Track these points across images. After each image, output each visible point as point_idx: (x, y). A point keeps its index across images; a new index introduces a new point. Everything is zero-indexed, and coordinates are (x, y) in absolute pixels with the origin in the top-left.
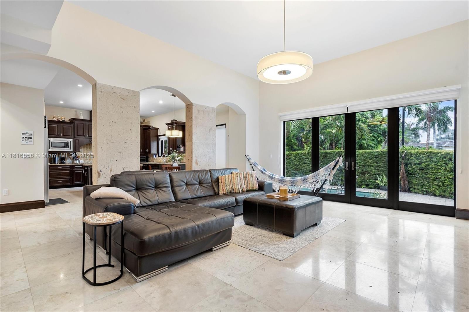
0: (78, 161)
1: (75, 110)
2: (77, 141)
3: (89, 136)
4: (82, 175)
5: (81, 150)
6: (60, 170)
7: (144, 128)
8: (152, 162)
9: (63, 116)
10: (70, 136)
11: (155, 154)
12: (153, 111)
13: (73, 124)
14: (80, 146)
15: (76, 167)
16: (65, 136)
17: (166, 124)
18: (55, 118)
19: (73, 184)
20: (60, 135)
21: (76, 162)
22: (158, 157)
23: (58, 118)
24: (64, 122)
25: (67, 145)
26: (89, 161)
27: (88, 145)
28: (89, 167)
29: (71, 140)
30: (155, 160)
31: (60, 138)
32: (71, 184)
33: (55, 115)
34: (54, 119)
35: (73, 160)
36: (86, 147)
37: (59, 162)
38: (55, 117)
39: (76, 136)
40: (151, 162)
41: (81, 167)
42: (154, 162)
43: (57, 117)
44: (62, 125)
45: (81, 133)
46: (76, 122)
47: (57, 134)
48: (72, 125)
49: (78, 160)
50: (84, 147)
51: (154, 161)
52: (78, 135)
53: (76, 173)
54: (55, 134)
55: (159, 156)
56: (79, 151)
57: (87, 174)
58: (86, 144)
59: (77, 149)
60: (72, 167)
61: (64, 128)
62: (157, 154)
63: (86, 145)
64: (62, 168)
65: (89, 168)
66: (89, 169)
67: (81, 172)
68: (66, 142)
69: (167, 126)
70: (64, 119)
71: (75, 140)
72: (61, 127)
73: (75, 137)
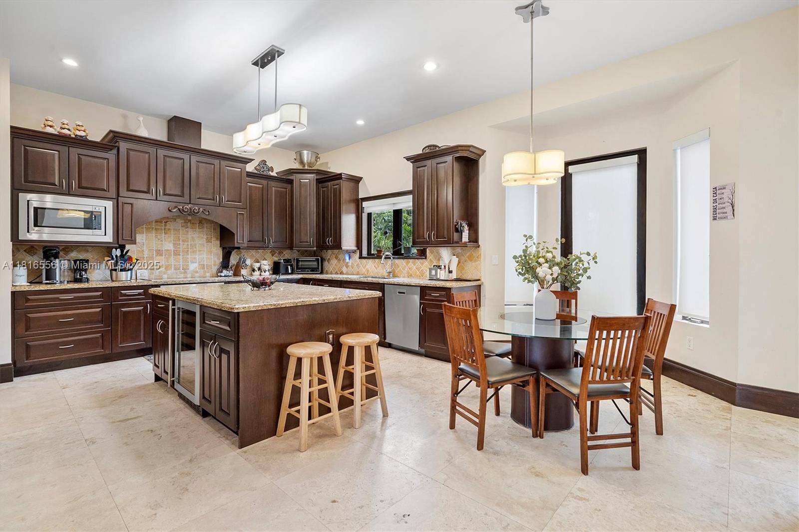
0: (129, 272)
1: (122, 111)
2: (128, 208)
3: (168, 192)
4: (142, 318)
5: (139, 238)
6: (66, 305)
7: (318, 177)
8: (337, 273)
9: (78, 123)
10: (104, 190)
11: (350, 253)
12: (360, 122)
13: (115, 151)
14: (139, 225)
15: (125, 295)
16: (86, 190)
17: (408, 159)
18: (51, 126)
19: (115, 351)
20: (69, 185)
21: (123, 276)
22: (358, 260)
23: (62, 128)
24: (82, 142)
25: (91, 222)
26: (165, 274)
27: (161, 222)
28: (174, 300)
29: (109, 204)
30: (347, 267)
31: (69, 194)
32: (107, 352)
33: (50, 118)
34: (49, 130)
35: (115, 270)
36: (156, 229)
37: (68, 276)
38: (50, 123)
39: (123, 192)
40: (331, 273)
41: (139, 294)
42: (342, 273)
43: (61, 125)
44: (75, 152)
45: (139, 183)
46: (123, 146)
47: (57, 183)
48: (111, 155)
49: (131, 270)
50: (149, 230)
51: (344, 270)
52: (131, 188)
53: (125, 312)
54: (52, 181)
55: (361, 257)
56: (134, 242)
57: (165, 327)
58: (158, 217)
59: (126, 234)
60: (110, 294)
61: (83, 162)
62: (354, 252)
63: (156, 222)
64: (75, 298)
65: (174, 304)
66: (174, 310)
67: (140, 311)
68: (89, 209)
69: (410, 165)
70: (82, 134)
71: (120, 204)
72: (74, 158)
73: (121, 195)
